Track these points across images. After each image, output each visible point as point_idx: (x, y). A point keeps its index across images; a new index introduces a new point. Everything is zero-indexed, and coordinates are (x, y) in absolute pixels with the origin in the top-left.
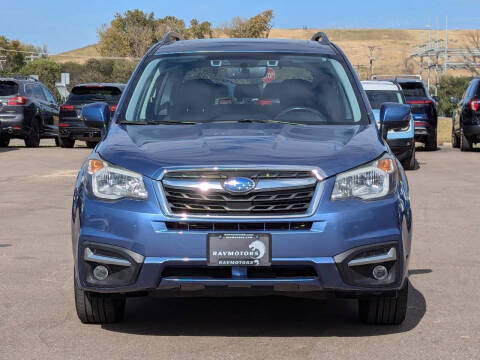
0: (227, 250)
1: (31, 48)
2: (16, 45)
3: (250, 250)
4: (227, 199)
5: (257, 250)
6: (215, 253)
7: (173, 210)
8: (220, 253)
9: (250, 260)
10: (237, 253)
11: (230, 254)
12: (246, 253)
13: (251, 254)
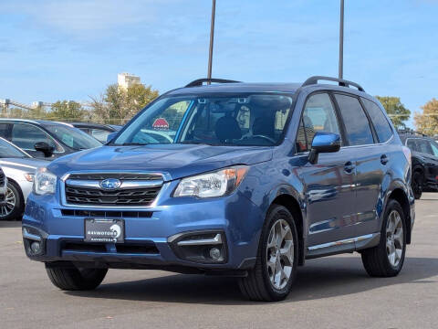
0: (97, 231)
3: (111, 231)
4: (102, 194)
5: (115, 231)
6: (89, 233)
7: (69, 202)
8: (92, 233)
9: (111, 238)
10: (103, 233)
11: (99, 233)
12: (108, 234)
13: (112, 234)
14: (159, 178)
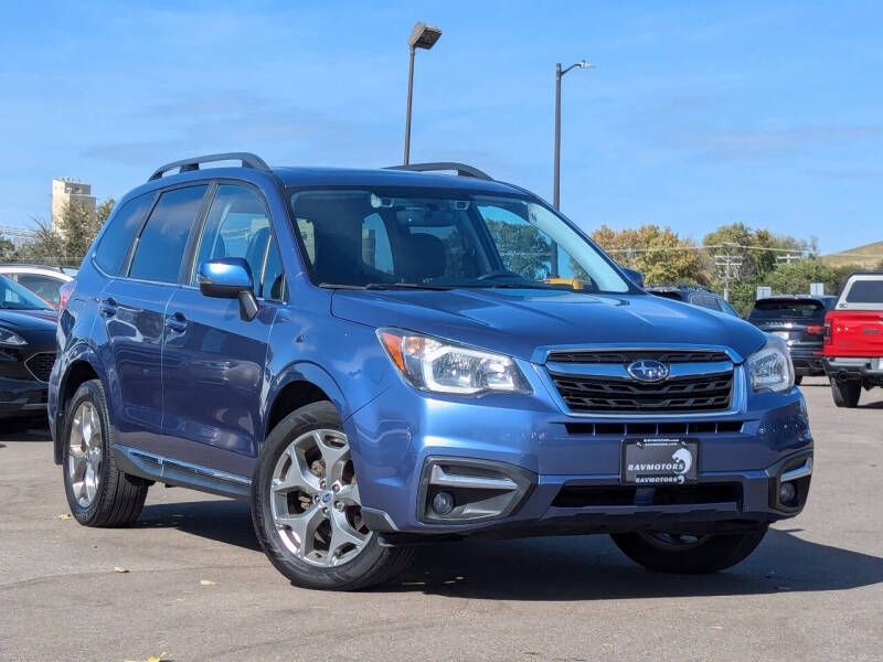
0: (646, 463)
1: (789, 244)
2: (763, 237)
3: (673, 462)
4: (636, 391)
5: (682, 462)
6: (630, 468)
8: (637, 468)
9: (674, 475)
10: (657, 467)
11: (650, 467)
12: (669, 467)
13: (675, 467)
14: (721, 357)
